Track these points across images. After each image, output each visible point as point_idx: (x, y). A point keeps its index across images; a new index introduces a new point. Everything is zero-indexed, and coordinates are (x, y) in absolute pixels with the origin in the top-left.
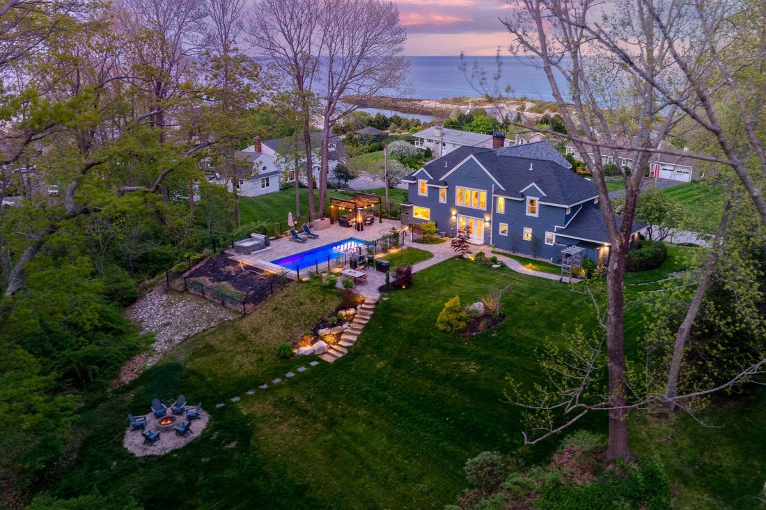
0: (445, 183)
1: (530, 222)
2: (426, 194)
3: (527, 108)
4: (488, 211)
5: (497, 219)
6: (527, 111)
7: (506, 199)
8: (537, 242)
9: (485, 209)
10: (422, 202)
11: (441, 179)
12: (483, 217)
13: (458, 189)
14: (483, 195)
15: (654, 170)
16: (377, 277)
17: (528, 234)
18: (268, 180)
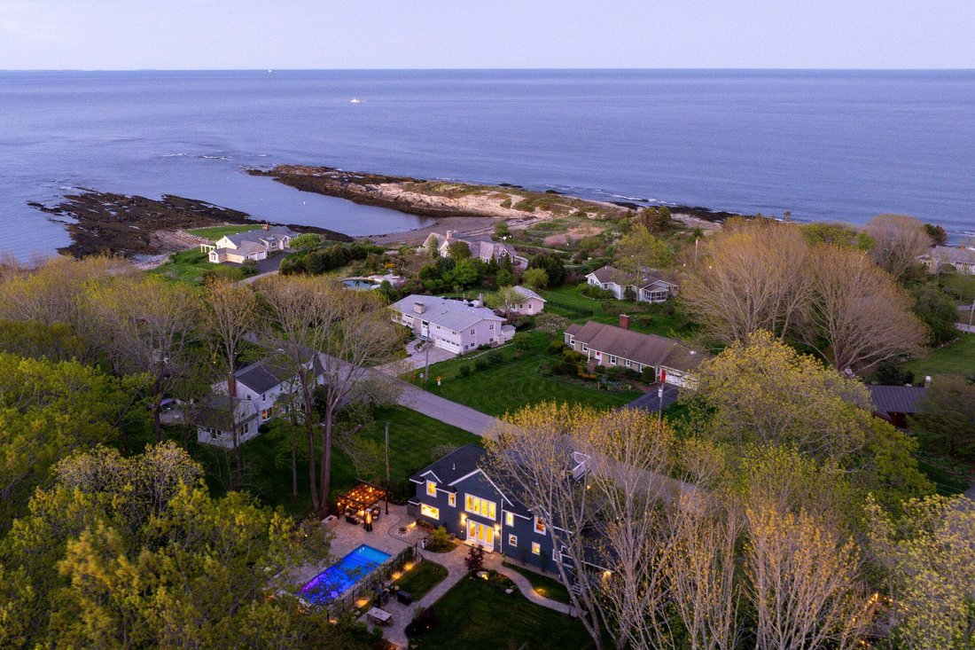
0: (453, 489)
2: (435, 495)
3: (514, 204)
4: (498, 521)
5: (506, 530)
6: (514, 207)
7: (515, 517)
9: (494, 519)
10: (431, 502)
11: (451, 484)
12: (493, 527)
13: (468, 496)
14: (493, 506)
15: (660, 374)
16: (402, 612)
17: (536, 548)
18: (246, 426)
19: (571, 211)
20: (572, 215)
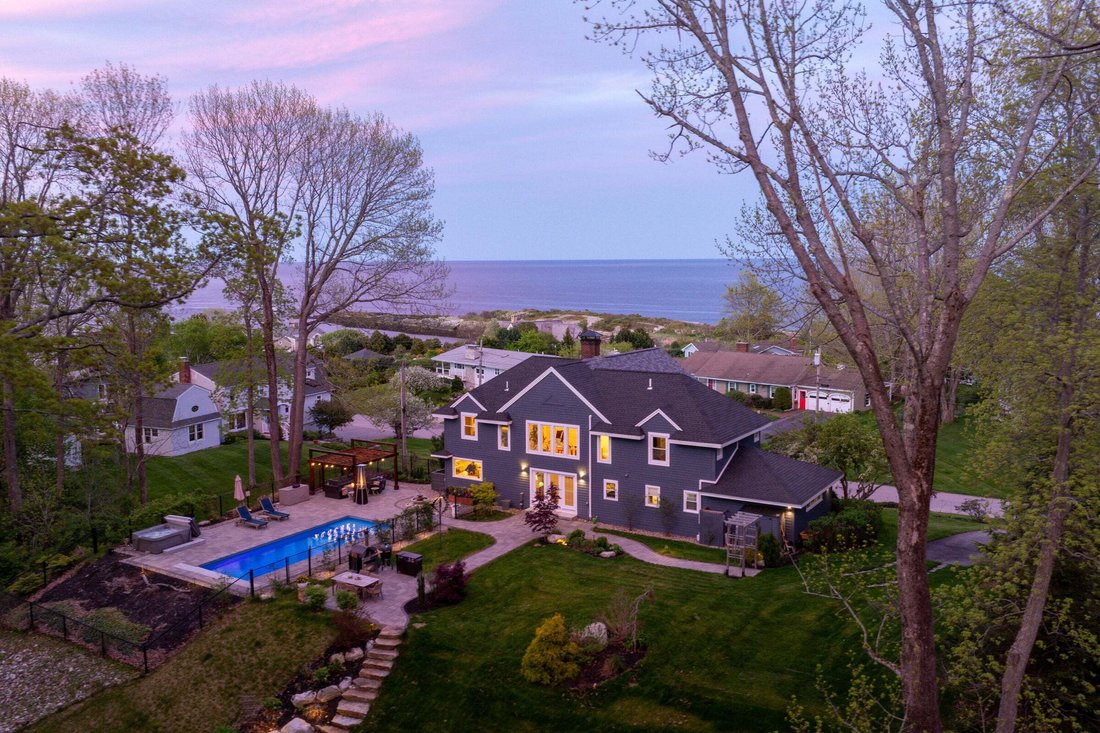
0: (507, 416)
1: (656, 477)
2: (474, 437)
3: (590, 324)
4: (583, 460)
5: (600, 472)
7: (613, 439)
8: (670, 511)
9: (577, 456)
10: (469, 450)
11: (501, 410)
12: (574, 471)
13: (530, 426)
14: (574, 433)
15: (798, 398)
16: (401, 584)
17: (653, 495)
18: (200, 428)
19: (656, 329)
20: (657, 332)
